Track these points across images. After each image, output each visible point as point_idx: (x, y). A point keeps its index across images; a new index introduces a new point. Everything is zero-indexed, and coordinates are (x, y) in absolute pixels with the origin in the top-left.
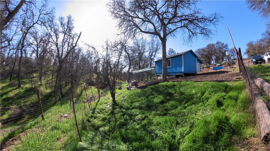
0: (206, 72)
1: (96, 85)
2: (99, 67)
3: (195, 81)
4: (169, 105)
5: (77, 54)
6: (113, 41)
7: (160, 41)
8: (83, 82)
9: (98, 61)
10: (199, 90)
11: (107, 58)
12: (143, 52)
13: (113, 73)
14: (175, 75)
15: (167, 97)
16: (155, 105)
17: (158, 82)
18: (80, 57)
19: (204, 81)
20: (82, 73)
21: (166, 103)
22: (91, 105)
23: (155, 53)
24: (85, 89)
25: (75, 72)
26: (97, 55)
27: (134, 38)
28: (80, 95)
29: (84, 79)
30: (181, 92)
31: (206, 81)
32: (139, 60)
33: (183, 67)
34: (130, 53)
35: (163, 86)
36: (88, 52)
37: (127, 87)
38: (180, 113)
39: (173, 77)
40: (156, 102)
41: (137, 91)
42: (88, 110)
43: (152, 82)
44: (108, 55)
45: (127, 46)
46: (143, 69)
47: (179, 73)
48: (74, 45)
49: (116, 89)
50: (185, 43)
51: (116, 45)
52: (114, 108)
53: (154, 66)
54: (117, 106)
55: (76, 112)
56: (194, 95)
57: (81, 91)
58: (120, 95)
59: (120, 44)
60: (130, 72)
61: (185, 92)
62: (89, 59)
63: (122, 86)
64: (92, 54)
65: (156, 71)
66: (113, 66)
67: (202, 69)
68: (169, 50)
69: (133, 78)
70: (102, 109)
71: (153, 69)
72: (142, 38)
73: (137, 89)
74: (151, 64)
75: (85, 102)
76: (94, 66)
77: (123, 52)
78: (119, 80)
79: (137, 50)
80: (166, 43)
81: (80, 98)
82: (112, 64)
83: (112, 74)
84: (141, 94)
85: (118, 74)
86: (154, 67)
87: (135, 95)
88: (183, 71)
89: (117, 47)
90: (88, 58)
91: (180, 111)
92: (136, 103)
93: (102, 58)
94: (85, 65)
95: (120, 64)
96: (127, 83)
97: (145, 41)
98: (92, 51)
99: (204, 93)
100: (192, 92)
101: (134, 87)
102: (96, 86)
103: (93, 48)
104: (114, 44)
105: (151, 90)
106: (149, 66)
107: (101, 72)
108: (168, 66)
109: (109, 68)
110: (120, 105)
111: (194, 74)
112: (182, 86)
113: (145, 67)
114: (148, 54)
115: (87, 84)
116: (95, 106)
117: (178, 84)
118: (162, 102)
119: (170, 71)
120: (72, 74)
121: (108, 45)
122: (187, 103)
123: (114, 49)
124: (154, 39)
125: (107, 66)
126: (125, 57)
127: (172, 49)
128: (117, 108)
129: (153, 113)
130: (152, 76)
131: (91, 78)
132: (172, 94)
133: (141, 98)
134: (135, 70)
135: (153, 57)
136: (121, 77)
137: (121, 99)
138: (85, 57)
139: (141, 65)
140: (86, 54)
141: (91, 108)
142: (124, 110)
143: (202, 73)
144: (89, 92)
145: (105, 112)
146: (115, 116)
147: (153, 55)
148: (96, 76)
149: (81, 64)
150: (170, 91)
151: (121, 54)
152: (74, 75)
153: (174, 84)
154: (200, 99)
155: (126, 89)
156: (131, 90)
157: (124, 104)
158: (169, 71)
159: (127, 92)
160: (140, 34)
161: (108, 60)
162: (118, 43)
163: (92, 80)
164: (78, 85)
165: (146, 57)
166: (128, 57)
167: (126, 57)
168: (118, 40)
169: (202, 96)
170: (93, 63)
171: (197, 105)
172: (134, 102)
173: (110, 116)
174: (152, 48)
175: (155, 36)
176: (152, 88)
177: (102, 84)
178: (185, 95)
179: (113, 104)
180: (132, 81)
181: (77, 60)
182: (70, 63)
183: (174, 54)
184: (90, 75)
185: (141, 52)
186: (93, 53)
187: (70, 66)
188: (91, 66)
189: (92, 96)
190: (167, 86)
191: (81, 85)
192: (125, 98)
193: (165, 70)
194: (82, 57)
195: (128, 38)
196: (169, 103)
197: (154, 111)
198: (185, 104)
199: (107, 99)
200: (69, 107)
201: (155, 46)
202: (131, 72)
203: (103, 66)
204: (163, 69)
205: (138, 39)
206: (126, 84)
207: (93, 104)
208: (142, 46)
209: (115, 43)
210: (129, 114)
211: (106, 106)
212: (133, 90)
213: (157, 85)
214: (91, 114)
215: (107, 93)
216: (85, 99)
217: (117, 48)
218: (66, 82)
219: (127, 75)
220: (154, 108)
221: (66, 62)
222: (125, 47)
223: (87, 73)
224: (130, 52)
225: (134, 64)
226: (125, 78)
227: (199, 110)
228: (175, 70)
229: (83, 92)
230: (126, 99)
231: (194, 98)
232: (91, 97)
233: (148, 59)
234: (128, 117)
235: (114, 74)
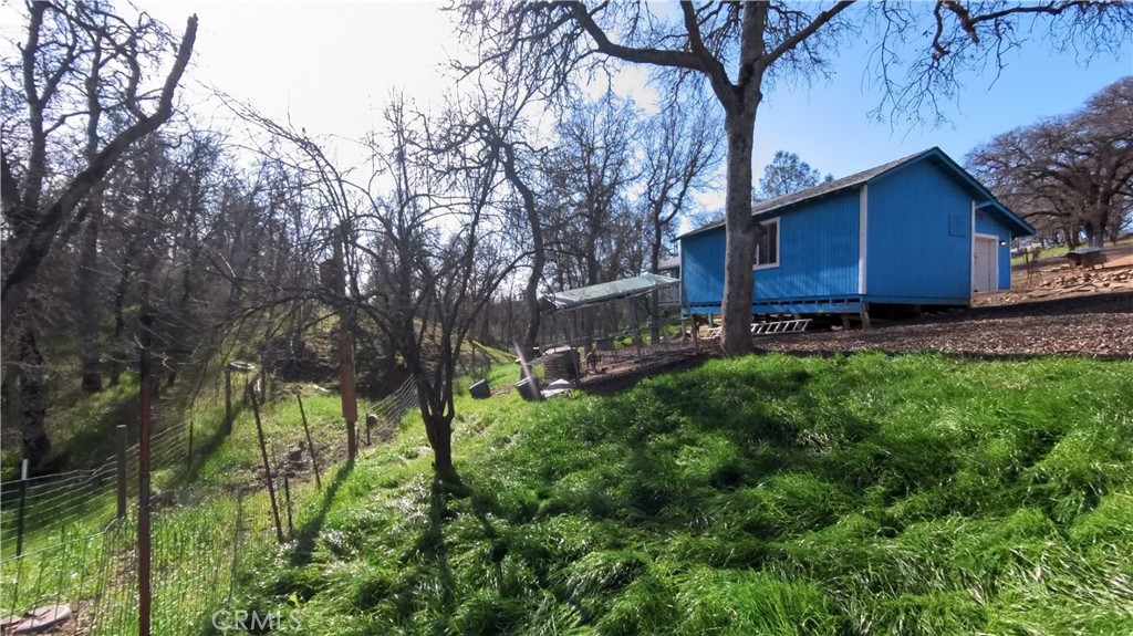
0: (1058, 292)
1: (335, 377)
2: (350, 268)
3: (955, 356)
4: (776, 500)
5: (184, 175)
6: (436, 114)
7: (718, 111)
8: (240, 356)
9: (345, 233)
10: (998, 414)
11: (401, 213)
12: (612, 186)
13: (438, 306)
14: (804, 316)
15: (756, 443)
16: (685, 491)
17: (697, 357)
18: (209, 196)
19: (1035, 356)
20: (232, 303)
21: (753, 485)
22: (289, 504)
23: (681, 190)
24: (254, 402)
25: (176, 296)
26: (339, 192)
27: (562, 92)
28: (212, 446)
29: (246, 339)
30: (849, 418)
31: (1062, 354)
32: (588, 230)
33: (862, 263)
34: (537, 189)
35: (728, 379)
36: (272, 171)
37: (523, 382)
38: (856, 561)
39: (792, 325)
40: (687, 471)
41: (576, 404)
42: (260, 540)
43: (661, 354)
44: (408, 199)
45: (522, 147)
46: (610, 280)
47: (835, 301)
48: (149, 108)
49: (455, 397)
50: (888, 108)
51: (453, 138)
52: (441, 515)
53: (677, 261)
54: (462, 496)
55: (163, 568)
56: (957, 447)
57: (220, 420)
58: (479, 428)
59: (478, 135)
60: (539, 296)
61: (878, 420)
62: (280, 215)
63: (492, 375)
64: (300, 186)
65: (683, 290)
66: (441, 262)
67: (1019, 278)
68: (771, 162)
69: (553, 332)
70: (365, 525)
71: (668, 279)
72: (609, 95)
73: (577, 393)
74: (657, 249)
75: (245, 490)
76: (322, 260)
77: (495, 182)
78: (474, 346)
79: (578, 171)
80: (752, 117)
81: (211, 467)
82: (436, 252)
83: (433, 310)
84: (599, 426)
85: (469, 308)
86: (674, 271)
87: (569, 429)
88: (860, 292)
89: (458, 151)
90: (274, 206)
91: (852, 546)
92: (572, 476)
93: (371, 215)
94: (256, 253)
95: (481, 254)
96: (520, 359)
97: (625, 110)
98: (303, 166)
99: (1050, 442)
100: (939, 424)
101: (561, 381)
102: (336, 383)
103: (305, 144)
104: (440, 131)
105: (656, 400)
106: (647, 262)
107: (366, 298)
108: (761, 263)
109: (418, 273)
110: (476, 489)
111: (953, 310)
112: (853, 382)
113: (622, 270)
114: (642, 191)
115: (271, 371)
116: (318, 508)
117: (830, 370)
118: (728, 478)
119: (776, 291)
120: (146, 308)
121: (406, 134)
122: (901, 493)
123: (444, 162)
124: (682, 98)
125: (402, 259)
126: (507, 210)
127: (794, 159)
128: (460, 509)
129: (677, 541)
130: (664, 323)
131: (299, 331)
132: (788, 427)
133: (604, 447)
134: (566, 286)
135: (667, 211)
136: (486, 326)
137: (488, 457)
138: (252, 204)
139: (600, 256)
140: (254, 179)
141: (290, 524)
142: (500, 524)
143: (1025, 298)
144: (281, 421)
145: (379, 543)
146: (444, 568)
147: (668, 200)
148: (334, 319)
149: (221, 244)
150: (776, 407)
151: (485, 194)
152: (168, 317)
153: (797, 368)
154: (1012, 477)
155: (516, 394)
156: (542, 399)
157: (499, 487)
158: (766, 290)
159: (522, 413)
160: (599, 71)
161: (410, 227)
162: (463, 124)
163: (308, 344)
164: (200, 377)
165: (627, 214)
166: (528, 212)
167: (513, 212)
168: (465, 106)
169: (1028, 462)
170: (308, 245)
171: (988, 519)
172: (563, 473)
173: (410, 570)
174: (665, 158)
175: (689, 77)
176: (661, 392)
177: (374, 371)
178: (881, 444)
179: (436, 489)
180: (551, 351)
181: (191, 220)
182: (126, 233)
183: (801, 188)
184: (293, 312)
185: (600, 181)
186: (306, 180)
187: (132, 252)
188: (295, 259)
189: (301, 444)
190: (751, 379)
191: (223, 375)
192: (508, 447)
193: (743, 284)
194: (226, 197)
195: (523, 92)
196: (769, 486)
197: (682, 528)
198: (888, 500)
199: (402, 457)
200: (96, 543)
201: (684, 146)
202: (544, 299)
203: (380, 262)
204: (727, 279)
205: (586, 102)
206: (518, 368)
207: (306, 494)
208: (607, 147)
209: (447, 126)
210: (528, 547)
211: (394, 503)
212: (556, 403)
213: (691, 374)
214: (280, 567)
215: (405, 420)
216: (247, 466)
217: (464, 158)
218: (90, 364)
219: (522, 317)
220: (678, 511)
221: (93, 227)
222: (510, 149)
223: (271, 305)
224: (538, 183)
225: (560, 250)
226: (510, 335)
227: (1011, 562)
228: (808, 285)
229: (235, 423)
230: (513, 456)
231: (961, 466)
232: (296, 449)
233: (638, 225)
234: (522, 570)
235: (448, 310)
